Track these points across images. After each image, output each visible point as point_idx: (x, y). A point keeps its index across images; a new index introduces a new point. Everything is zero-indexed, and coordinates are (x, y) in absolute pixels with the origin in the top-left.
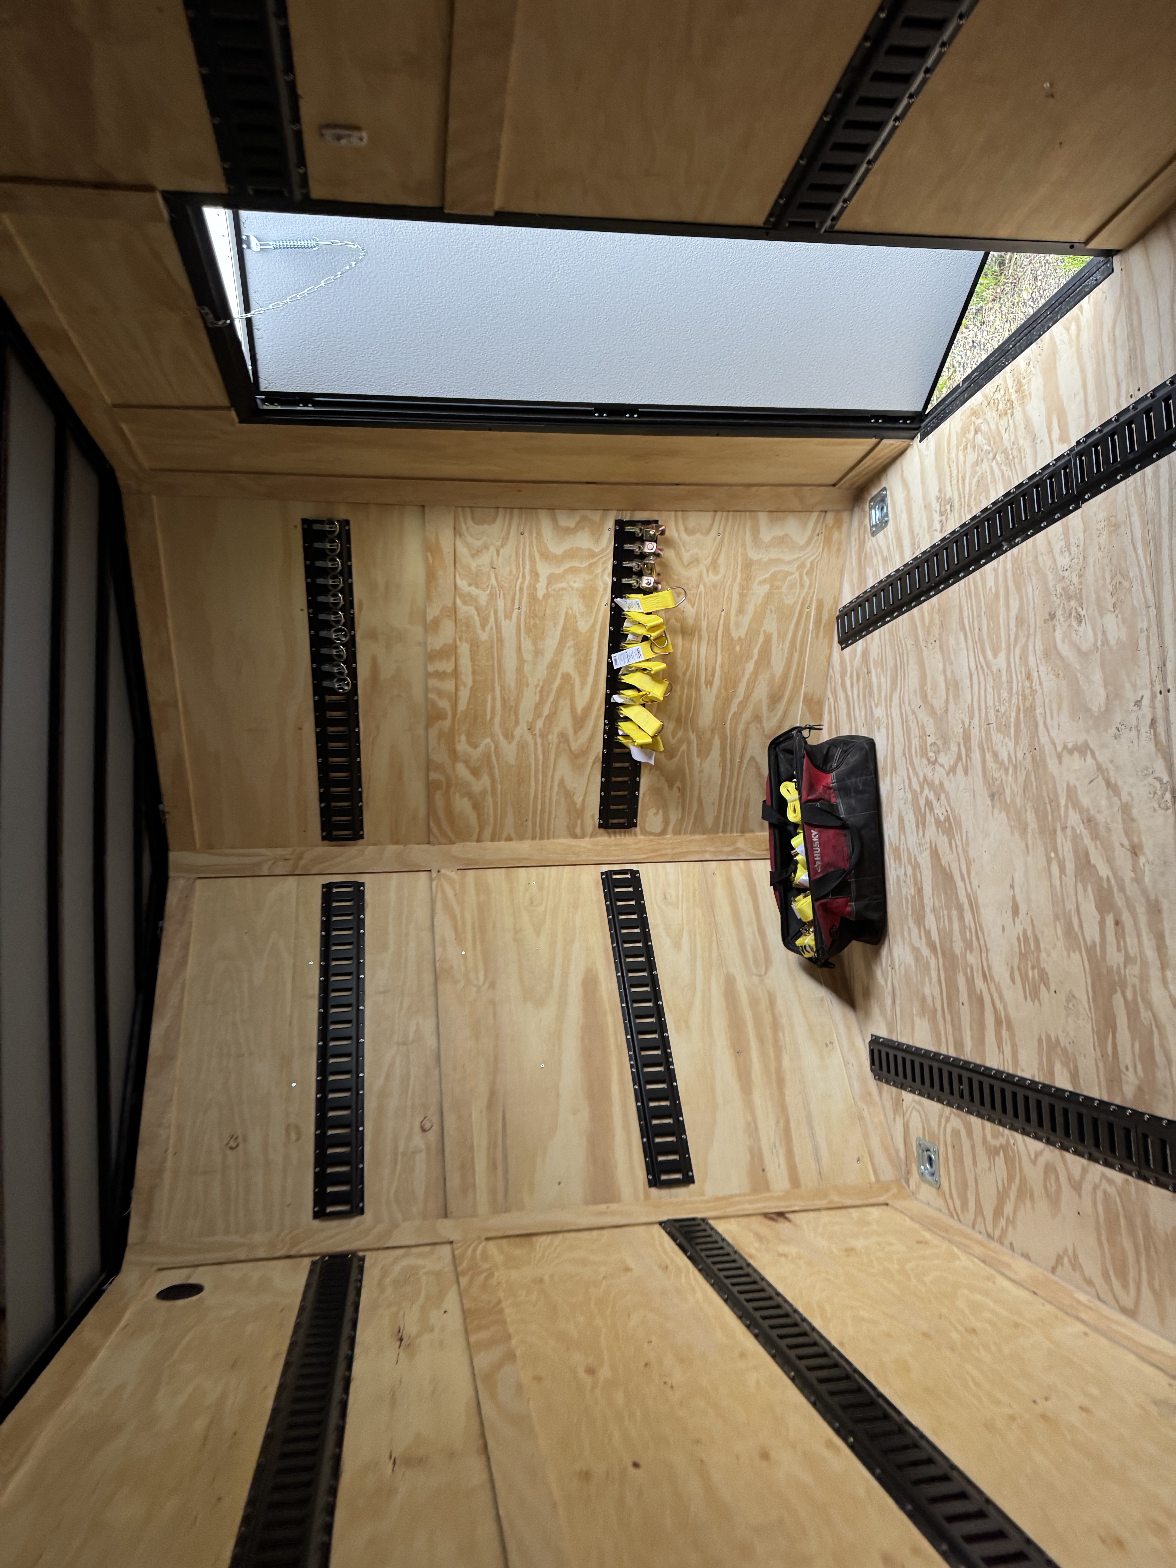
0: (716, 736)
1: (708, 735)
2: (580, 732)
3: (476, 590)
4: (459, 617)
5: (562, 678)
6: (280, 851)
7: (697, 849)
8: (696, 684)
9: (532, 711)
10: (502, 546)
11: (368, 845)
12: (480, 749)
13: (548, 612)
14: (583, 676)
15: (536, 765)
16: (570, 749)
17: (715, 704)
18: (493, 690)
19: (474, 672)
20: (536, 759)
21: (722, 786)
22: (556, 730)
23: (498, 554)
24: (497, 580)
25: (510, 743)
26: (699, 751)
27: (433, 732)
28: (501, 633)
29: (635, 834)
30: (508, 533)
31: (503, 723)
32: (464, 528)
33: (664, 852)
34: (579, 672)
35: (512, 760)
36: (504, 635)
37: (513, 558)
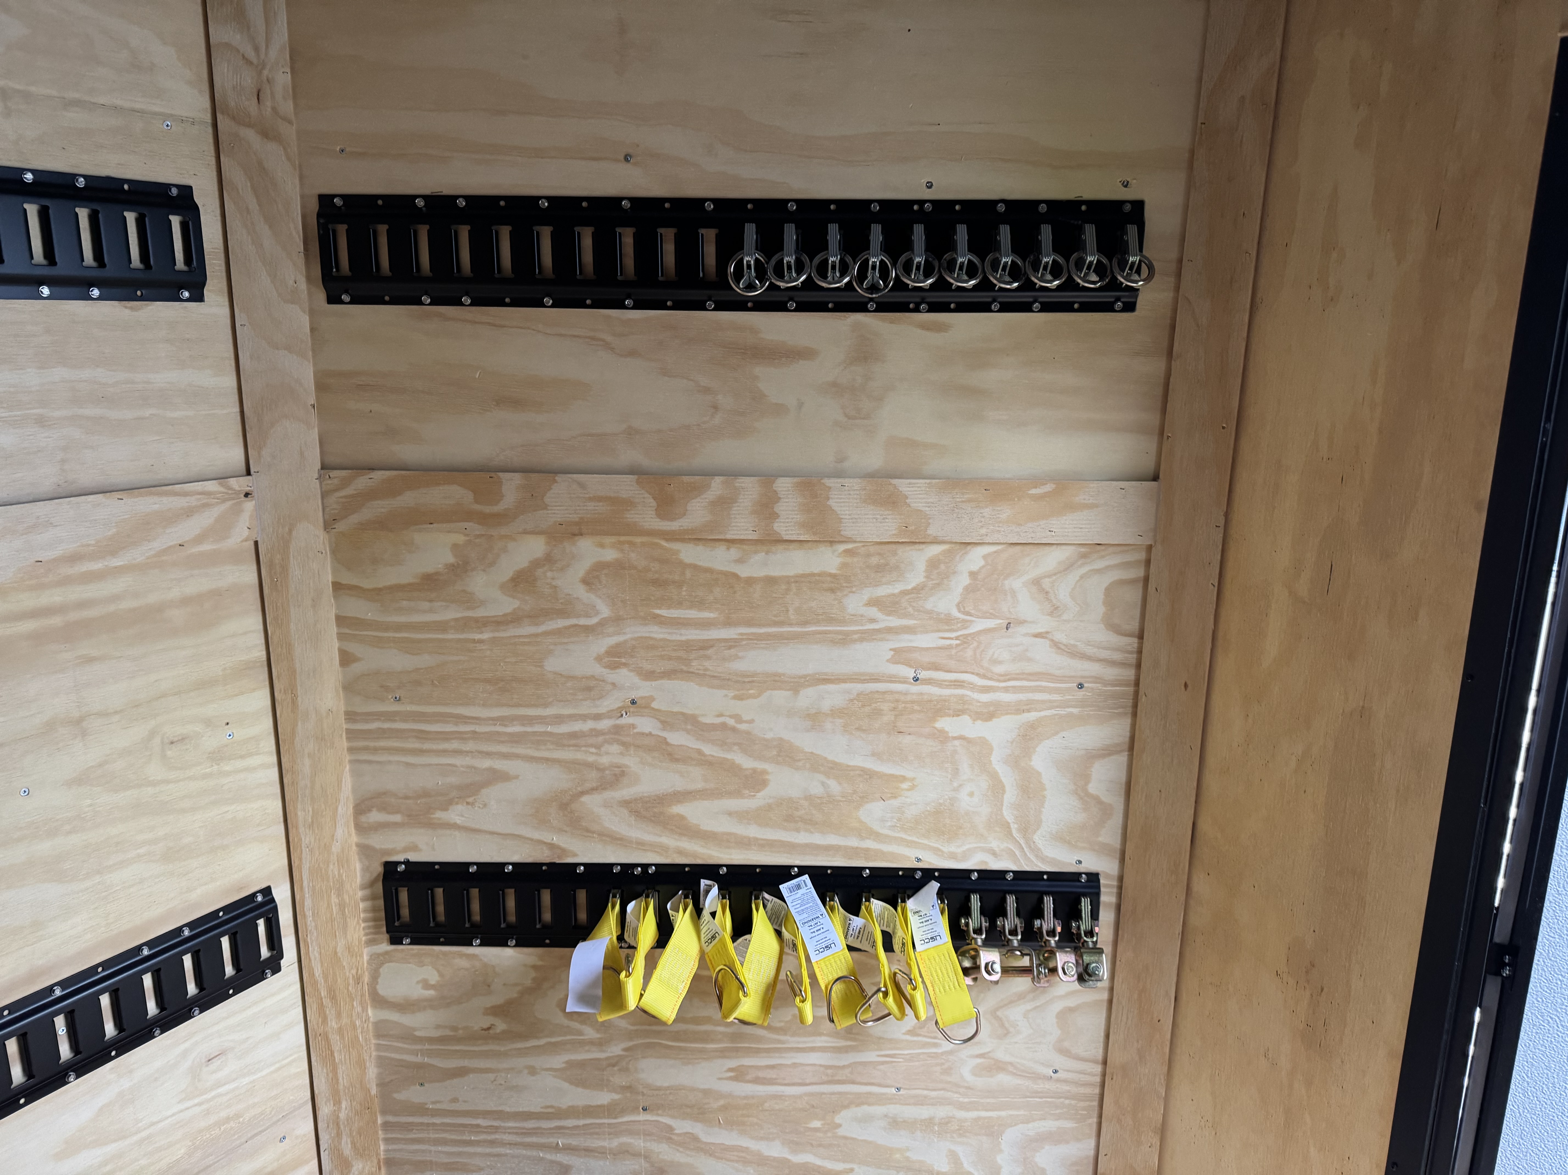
0: (616, 1097)
1: (620, 1080)
2: (626, 812)
3: (960, 590)
4: (901, 550)
5: (754, 771)
6: (283, 79)
7: (343, 1081)
8: (737, 1050)
9: (676, 709)
10: (1056, 645)
11: (312, 313)
12: (581, 592)
13: (906, 740)
14: (759, 817)
15: (541, 720)
16: (583, 793)
17: (693, 1090)
18: (728, 623)
19: (771, 581)
20: (559, 719)
21: (500, 1115)
22: (631, 762)
23: (1037, 636)
24: (980, 633)
25: (599, 659)
26: (582, 1064)
27: (626, 486)
28: (862, 640)
29: (370, 942)
30: (1084, 657)
31: (650, 645)
32: (1100, 564)
33: (331, 1013)
34: (769, 808)
35: (554, 664)
36: (858, 646)
37: (1030, 668)
